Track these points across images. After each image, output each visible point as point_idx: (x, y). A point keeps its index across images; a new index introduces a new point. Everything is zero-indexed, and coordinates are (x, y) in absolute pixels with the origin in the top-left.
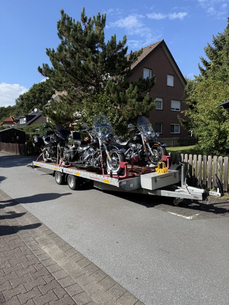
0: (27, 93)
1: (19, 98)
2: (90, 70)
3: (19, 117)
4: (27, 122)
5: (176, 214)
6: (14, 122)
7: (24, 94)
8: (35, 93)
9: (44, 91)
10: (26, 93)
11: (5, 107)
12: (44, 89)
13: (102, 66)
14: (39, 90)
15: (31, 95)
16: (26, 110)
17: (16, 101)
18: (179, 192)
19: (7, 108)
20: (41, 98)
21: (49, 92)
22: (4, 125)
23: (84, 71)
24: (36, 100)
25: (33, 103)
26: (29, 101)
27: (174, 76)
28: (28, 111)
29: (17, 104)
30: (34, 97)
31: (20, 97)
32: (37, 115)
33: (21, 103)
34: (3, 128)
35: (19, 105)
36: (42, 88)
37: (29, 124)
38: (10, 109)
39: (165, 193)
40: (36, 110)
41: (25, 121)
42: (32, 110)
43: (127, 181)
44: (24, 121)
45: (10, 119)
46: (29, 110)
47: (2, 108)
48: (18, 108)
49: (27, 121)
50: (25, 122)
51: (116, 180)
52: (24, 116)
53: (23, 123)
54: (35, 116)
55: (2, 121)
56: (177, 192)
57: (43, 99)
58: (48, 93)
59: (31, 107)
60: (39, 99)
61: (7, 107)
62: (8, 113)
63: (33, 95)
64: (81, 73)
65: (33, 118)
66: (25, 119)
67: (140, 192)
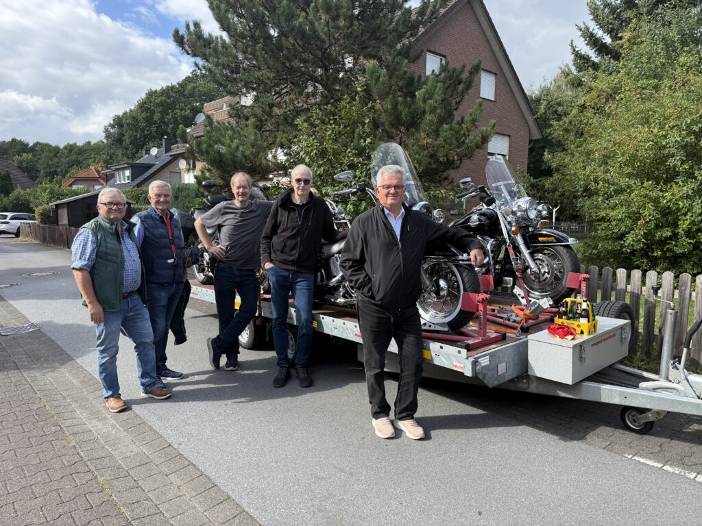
0: (131, 111)
1: (112, 122)
2: (318, 38)
3: (114, 168)
4: (132, 180)
5: (660, 465)
6: (102, 181)
7: (125, 113)
8: (153, 113)
9: (174, 109)
10: (128, 111)
11: (78, 144)
12: (173, 101)
13: (348, 29)
14: (162, 104)
15: (142, 116)
16: (128, 152)
17: (106, 130)
18: (655, 389)
19: (83, 147)
20: (167, 124)
21: (185, 109)
22: (74, 187)
23: (301, 40)
24: (154, 128)
25: (146, 136)
26: (136, 131)
27: (496, 74)
28: (134, 154)
29: (107, 137)
30: (149, 120)
31: (114, 120)
32: (158, 164)
33: (117, 135)
34: (76, 193)
35: (113, 138)
36: (169, 101)
37: (139, 185)
38: (91, 149)
39: (612, 394)
40: (154, 151)
41: (128, 177)
42: (144, 152)
43: (492, 356)
44: (126, 178)
45: (92, 171)
46: (137, 152)
47: (72, 146)
48: (111, 148)
49: (133, 177)
50: (128, 179)
51: (459, 352)
52: (126, 165)
53: (123, 182)
54: (154, 165)
55: (70, 177)
56: (646, 389)
57: (171, 126)
58: (183, 112)
59: (140, 145)
60: (160, 126)
61: (81, 145)
62: (85, 159)
63: (147, 117)
64: (294, 45)
65: (146, 171)
66: (128, 173)
67: (522, 386)
